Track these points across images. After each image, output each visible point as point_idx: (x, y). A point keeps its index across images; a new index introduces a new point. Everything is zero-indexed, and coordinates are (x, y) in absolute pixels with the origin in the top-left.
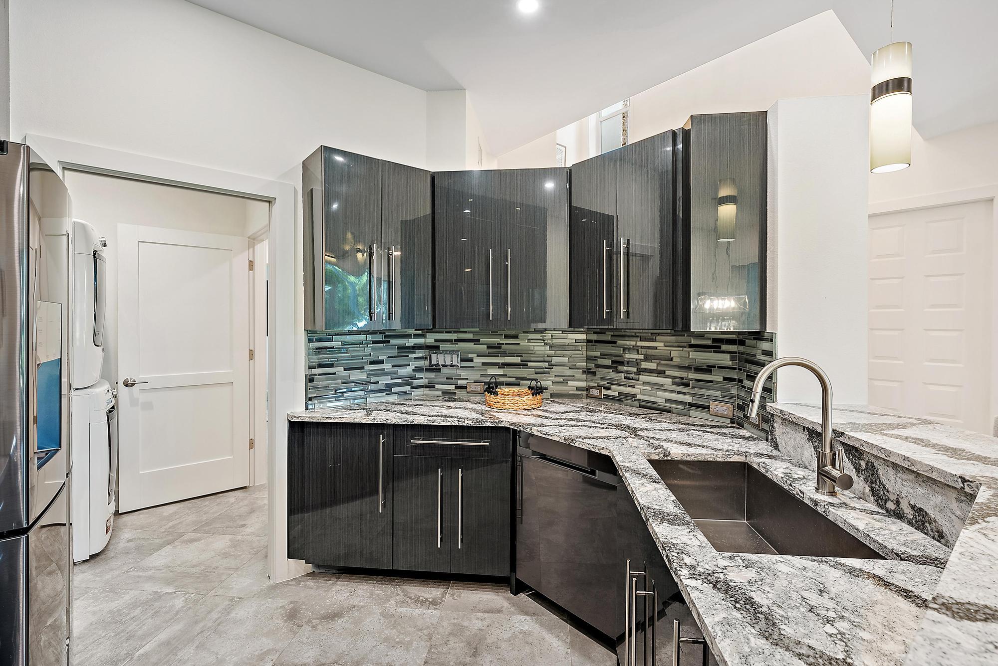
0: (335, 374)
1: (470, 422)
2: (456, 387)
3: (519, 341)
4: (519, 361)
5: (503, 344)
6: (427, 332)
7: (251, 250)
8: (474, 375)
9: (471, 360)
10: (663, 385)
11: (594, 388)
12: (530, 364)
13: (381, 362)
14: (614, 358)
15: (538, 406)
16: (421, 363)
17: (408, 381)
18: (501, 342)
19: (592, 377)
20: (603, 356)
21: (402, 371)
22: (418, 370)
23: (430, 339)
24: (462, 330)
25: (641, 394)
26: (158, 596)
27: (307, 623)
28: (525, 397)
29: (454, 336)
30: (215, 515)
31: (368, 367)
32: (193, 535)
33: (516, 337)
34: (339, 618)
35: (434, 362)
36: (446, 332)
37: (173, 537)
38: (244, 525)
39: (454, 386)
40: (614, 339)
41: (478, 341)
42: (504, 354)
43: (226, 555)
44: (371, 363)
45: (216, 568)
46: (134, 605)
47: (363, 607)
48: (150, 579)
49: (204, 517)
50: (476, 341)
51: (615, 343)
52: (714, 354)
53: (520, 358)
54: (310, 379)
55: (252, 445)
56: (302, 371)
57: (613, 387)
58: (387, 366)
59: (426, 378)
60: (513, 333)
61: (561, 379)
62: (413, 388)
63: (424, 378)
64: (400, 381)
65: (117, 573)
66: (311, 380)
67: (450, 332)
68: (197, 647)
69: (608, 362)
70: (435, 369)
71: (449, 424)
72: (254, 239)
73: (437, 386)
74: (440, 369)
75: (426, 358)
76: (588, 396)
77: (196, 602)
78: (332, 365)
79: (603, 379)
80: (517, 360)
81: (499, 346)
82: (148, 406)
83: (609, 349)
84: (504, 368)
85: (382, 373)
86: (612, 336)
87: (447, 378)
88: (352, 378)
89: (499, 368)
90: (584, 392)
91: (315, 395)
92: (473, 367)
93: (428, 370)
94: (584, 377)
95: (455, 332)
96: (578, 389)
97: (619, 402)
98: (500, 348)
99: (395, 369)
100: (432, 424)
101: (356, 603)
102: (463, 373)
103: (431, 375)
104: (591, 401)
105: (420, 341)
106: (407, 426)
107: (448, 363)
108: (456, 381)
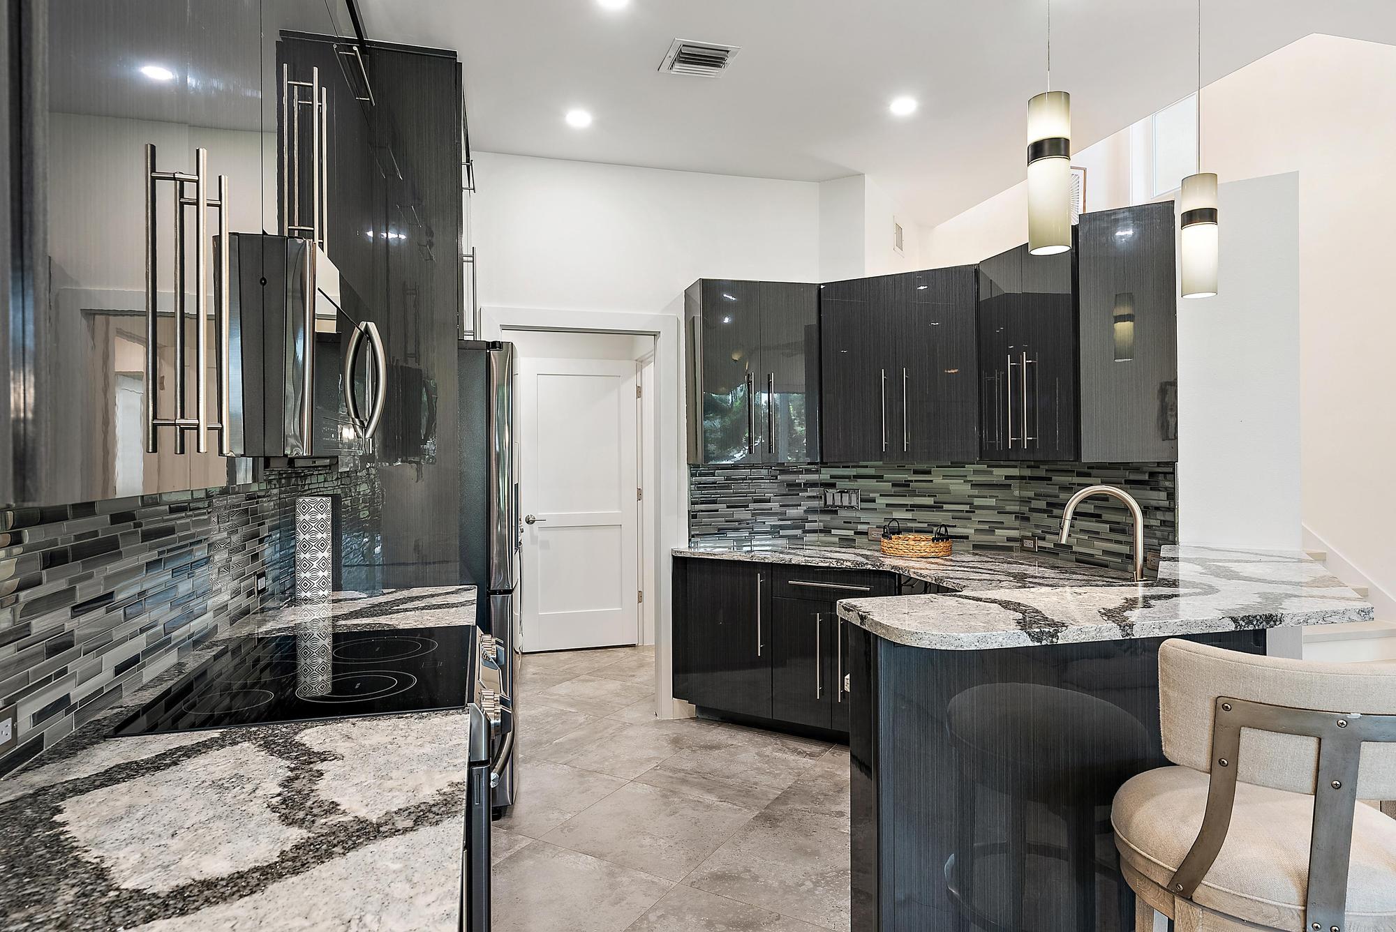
0: (717, 511)
1: (849, 564)
2: (855, 533)
3: (931, 477)
4: (932, 503)
5: (911, 481)
6: (821, 467)
7: (639, 374)
8: (877, 519)
9: (873, 501)
10: (1098, 533)
11: (1028, 538)
12: (946, 507)
13: (769, 501)
14: (1050, 500)
15: (941, 554)
16: (815, 504)
17: (799, 523)
18: (909, 479)
19: (1025, 524)
20: (1038, 496)
21: (792, 512)
22: (809, 511)
23: (825, 475)
24: (862, 463)
25: (1078, 544)
26: (564, 713)
27: (687, 748)
28: (923, 543)
29: (853, 472)
30: (606, 665)
31: (752, 506)
32: (588, 677)
33: (929, 472)
34: (716, 749)
35: (830, 502)
36: (843, 467)
37: (571, 676)
38: (634, 676)
39: (853, 532)
40: (1049, 475)
41: (882, 477)
42: (914, 494)
43: (618, 695)
44: (756, 501)
45: (610, 702)
46: (547, 715)
47: (740, 746)
48: (556, 701)
49: (596, 665)
50: (879, 478)
51: (1050, 479)
52: (1151, 492)
53: (933, 499)
54: (693, 516)
55: (640, 599)
56: (685, 507)
57: (1048, 536)
58: (774, 506)
59: (820, 521)
60: (924, 467)
61: (986, 527)
62: (805, 532)
63: (818, 521)
64: (789, 522)
65: (529, 694)
66: (695, 517)
67: (849, 467)
68: (598, 746)
69: (1042, 504)
70: (831, 511)
71: (827, 565)
72: (642, 362)
73: (833, 532)
74: (837, 511)
75: (821, 497)
76: (1023, 549)
77: (594, 721)
78: (714, 502)
79: (1037, 526)
80: (929, 501)
81: (906, 484)
82: (545, 545)
83: (1043, 488)
84: (913, 510)
85: (769, 513)
86: (1046, 470)
87: (844, 522)
88: (736, 517)
89: (907, 510)
90: (1018, 544)
91: (698, 533)
92: (876, 509)
93: (823, 512)
94: (1017, 524)
95: (853, 467)
96: (1009, 539)
97: (1054, 556)
98: (908, 486)
99: (783, 509)
100: (809, 564)
101: (734, 743)
102: (864, 517)
103: (827, 518)
104: (1025, 554)
105: (814, 477)
106: (784, 565)
107: (846, 503)
108: (855, 525)
